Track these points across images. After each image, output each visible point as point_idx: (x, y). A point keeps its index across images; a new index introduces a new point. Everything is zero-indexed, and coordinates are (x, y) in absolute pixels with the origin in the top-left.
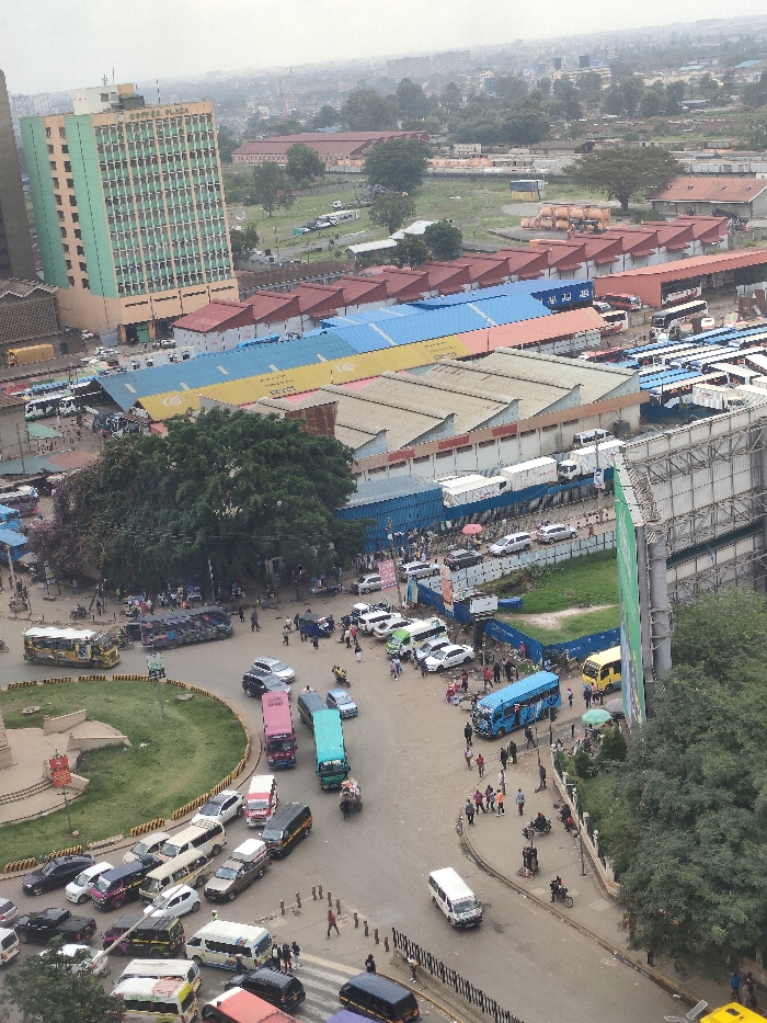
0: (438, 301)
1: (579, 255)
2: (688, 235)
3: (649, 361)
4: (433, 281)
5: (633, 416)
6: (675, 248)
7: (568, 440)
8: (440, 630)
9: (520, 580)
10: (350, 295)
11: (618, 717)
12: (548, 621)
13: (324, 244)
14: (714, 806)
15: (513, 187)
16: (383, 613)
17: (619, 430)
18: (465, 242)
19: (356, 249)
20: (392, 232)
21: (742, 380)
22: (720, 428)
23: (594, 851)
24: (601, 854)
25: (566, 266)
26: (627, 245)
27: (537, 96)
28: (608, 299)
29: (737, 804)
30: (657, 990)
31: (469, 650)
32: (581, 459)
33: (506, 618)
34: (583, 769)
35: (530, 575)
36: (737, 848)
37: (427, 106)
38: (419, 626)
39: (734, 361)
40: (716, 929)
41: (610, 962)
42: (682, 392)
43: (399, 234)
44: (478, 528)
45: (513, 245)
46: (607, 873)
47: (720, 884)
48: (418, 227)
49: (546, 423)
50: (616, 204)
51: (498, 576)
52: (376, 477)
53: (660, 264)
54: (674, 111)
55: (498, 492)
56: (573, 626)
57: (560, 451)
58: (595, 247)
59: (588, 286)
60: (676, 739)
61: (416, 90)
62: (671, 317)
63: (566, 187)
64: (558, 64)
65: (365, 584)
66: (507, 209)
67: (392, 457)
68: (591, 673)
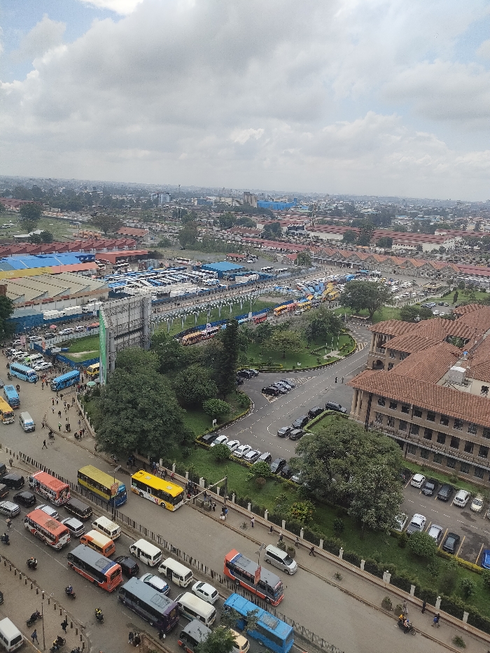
0: (44, 256)
1: (91, 246)
2: (125, 244)
3: (111, 279)
4: (44, 249)
5: (106, 295)
6: (120, 247)
7: (86, 302)
8: (40, 358)
9: (69, 343)
10: (13, 251)
11: (98, 383)
12: (77, 355)
13: (4, 234)
14: (126, 409)
15: (70, 223)
16: (21, 352)
17: (101, 299)
18: (55, 238)
19: (16, 236)
20: (29, 232)
21: (139, 287)
22: (132, 300)
23: (89, 424)
24: (91, 425)
25: (87, 249)
26: (106, 245)
27: (79, 196)
28: (100, 260)
29: (132, 408)
30: (106, 463)
31: (50, 364)
32: (90, 307)
33: (63, 354)
34: (87, 399)
35: (72, 341)
36: (132, 420)
37: (42, 194)
38: (34, 356)
39: (137, 281)
40: (125, 444)
41: (92, 457)
42: (120, 289)
43: (32, 233)
44: (56, 326)
45: (71, 241)
46: (92, 430)
47: (127, 431)
48: (38, 232)
49: (78, 296)
50: (104, 233)
51: (61, 341)
52: (19, 309)
53: (116, 252)
54: (121, 207)
55: (62, 316)
56: (85, 356)
57: (83, 304)
58: (96, 244)
59: (94, 256)
60: (115, 390)
61: (39, 189)
62: (119, 267)
63: (87, 225)
64: (86, 188)
65: (15, 343)
66: (68, 230)
67: (26, 303)
68: (90, 370)
